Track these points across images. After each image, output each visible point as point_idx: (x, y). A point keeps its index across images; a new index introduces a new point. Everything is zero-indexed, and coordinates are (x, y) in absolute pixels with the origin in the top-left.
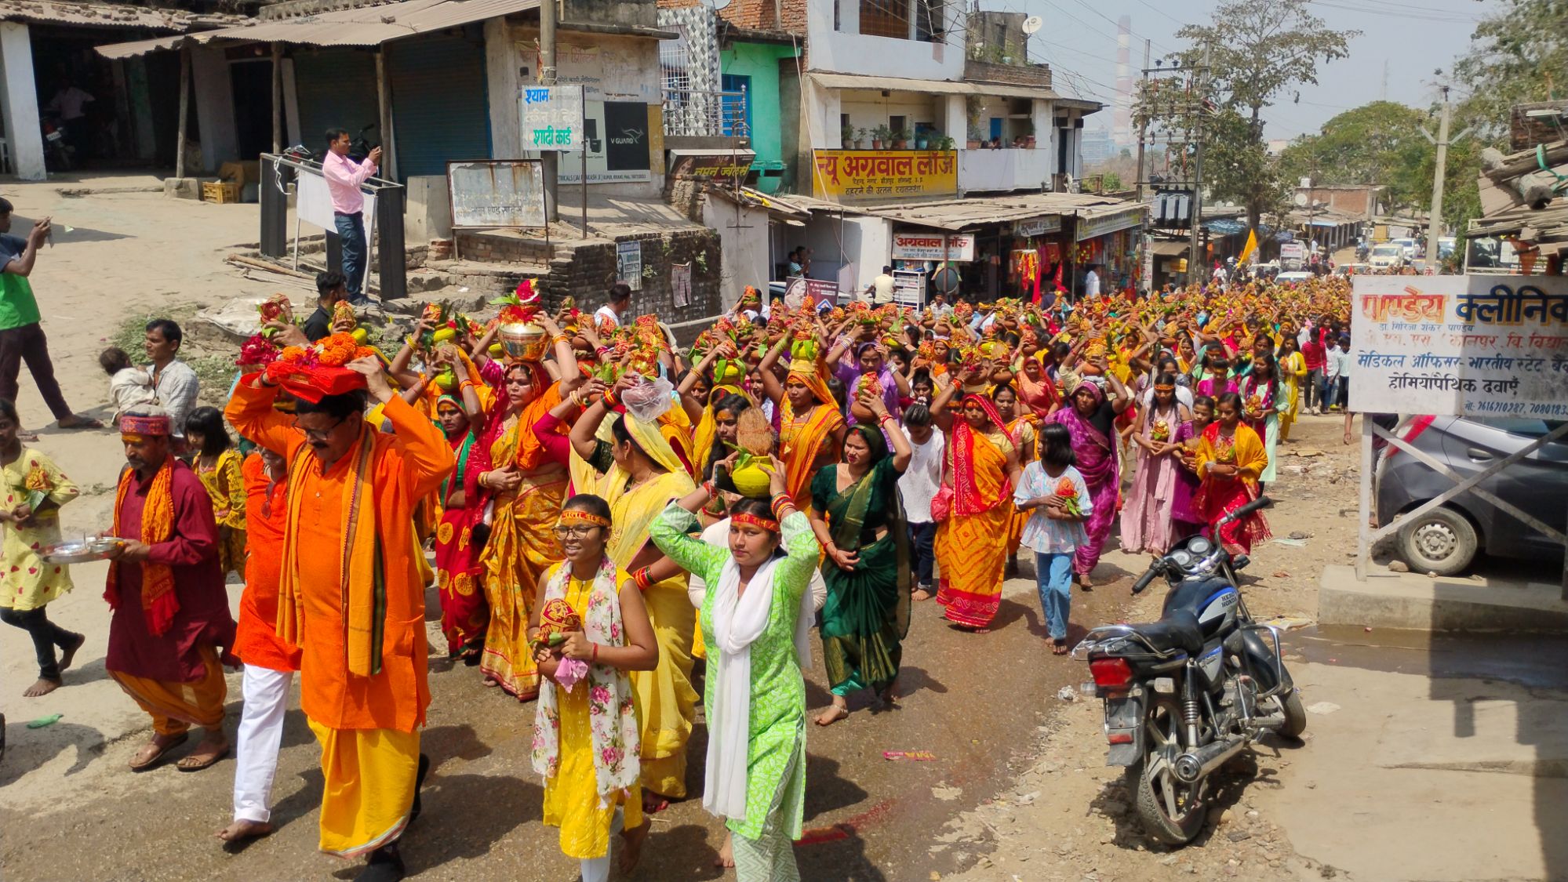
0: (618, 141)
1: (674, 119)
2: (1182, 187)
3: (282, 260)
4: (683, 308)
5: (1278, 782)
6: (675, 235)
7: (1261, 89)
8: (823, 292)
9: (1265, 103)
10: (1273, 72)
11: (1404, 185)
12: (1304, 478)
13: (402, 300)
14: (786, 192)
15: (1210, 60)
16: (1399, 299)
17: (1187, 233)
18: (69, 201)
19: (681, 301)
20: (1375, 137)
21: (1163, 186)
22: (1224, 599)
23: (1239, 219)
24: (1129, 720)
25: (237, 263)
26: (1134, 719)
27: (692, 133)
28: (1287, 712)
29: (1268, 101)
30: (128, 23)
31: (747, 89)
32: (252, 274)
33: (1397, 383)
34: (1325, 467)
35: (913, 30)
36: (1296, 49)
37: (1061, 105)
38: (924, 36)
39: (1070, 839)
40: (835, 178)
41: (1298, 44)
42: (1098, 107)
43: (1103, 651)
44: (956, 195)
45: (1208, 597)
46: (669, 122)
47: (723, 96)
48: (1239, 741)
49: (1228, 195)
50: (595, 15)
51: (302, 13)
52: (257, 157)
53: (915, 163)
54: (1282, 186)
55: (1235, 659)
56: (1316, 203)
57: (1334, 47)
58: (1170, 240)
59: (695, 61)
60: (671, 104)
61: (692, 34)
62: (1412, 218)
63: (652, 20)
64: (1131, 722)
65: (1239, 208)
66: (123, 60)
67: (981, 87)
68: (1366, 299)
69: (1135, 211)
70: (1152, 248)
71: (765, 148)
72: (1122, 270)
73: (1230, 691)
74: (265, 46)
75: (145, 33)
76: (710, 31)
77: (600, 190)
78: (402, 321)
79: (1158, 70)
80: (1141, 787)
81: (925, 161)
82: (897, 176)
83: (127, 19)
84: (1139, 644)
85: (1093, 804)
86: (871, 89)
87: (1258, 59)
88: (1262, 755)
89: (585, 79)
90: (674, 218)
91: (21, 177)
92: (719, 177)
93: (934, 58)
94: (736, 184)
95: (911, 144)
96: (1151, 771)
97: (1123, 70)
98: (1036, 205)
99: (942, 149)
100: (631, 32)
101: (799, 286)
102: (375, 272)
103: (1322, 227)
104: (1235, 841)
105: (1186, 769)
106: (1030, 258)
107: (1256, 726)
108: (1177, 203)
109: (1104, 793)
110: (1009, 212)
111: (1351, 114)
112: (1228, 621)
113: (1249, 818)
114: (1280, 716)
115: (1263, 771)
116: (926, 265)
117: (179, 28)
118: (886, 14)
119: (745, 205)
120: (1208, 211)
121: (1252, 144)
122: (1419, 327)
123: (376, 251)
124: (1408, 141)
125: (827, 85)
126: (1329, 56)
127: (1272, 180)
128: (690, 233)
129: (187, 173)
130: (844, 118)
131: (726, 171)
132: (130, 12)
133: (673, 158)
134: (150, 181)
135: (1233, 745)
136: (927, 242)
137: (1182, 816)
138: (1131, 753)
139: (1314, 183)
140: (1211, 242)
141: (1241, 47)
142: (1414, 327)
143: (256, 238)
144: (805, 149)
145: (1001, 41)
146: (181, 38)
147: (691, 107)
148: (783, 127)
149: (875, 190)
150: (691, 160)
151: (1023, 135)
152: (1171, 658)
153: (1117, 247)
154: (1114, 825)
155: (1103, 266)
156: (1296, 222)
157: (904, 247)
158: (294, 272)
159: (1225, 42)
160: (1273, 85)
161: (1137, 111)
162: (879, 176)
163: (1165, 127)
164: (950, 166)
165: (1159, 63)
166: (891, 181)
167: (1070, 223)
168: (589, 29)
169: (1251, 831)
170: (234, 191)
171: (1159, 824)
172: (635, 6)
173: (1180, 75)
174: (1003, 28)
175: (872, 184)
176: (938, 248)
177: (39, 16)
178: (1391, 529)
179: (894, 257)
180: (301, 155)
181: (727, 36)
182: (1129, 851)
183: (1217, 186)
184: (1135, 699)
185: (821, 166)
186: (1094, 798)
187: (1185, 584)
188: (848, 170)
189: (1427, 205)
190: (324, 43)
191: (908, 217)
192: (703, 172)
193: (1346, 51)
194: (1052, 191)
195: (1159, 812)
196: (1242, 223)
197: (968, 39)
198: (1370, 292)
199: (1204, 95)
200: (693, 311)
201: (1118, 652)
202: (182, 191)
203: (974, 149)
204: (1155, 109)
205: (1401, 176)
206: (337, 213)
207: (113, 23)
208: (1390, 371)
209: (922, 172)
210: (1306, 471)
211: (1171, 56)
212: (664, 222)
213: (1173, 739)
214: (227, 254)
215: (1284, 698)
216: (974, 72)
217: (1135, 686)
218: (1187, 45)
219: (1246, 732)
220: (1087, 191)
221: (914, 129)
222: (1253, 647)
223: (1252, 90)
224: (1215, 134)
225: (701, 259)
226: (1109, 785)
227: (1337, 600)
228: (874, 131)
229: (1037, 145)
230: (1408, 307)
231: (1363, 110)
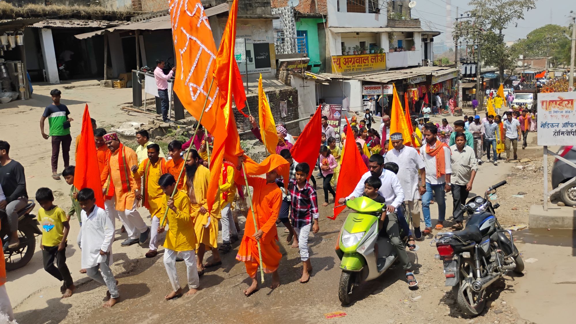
0: (259, 58)
1: (279, 48)
2: (473, 62)
3: (141, 108)
4: (284, 117)
5: (514, 290)
6: (281, 91)
7: (502, 23)
8: (336, 109)
9: (504, 28)
10: (507, 16)
11: (560, 56)
12: (524, 171)
13: (183, 120)
14: (322, 72)
15: (482, 13)
16: (556, 101)
17: (475, 79)
18: (67, 91)
19: (284, 115)
20: (548, 38)
21: (465, 62)
22: (489, 220)
23: (496, 72)
24: (453, 268)
25: (125, 110)
26: (455, 268)
27: (286, 53)
28: (516, 263)
29: (505, 27)
30: (85, 26)
31: (306, 35)
32: (130, 113)
33: (556, 134)
34: (532, 166)
35: (367, 10)
36: (515, 7)
37: (424, 33)
38: (371, 12)
39: (432, 314)
40: (340, 66)
41: (516, 4)
42: (439, 33)
43: (442, 243)
44: (386, 70)
45: (483, 220)
46: (277, 49)
47: (297, 39)
48: (497, 275)
49: (491, 64)
50: (249, 12)
51: (146, 19)
52: (131, 71)
53: (370, 59)
54: (512, 59)
55: (496, 243)
56: (526, 64)
57: (530, 5)
58: (469, 82)
59: (286, 26)
60: (278, 43)
61: (285, 16)
62: (564, 68)
63: (270, 12)
64: (454, 269)
65: (496, 68)
66: (84, 39)
67: (393, 29)
68: (543, 102)
69: (455, 72)
70: (462, 85)
71: (314, 57)
72: (450, 94)
73: (493, 256)
74: (133, 31)
75: (92, 29)
76: (291, 15)
77: (253, 76)
78: (183, 128)
79: (462, 18)
80: (459, 294)
81: (374, 58)
82: (363, 64)
83: (85, 25)
84: (456, 239)
85: (441, 300)
86: (352, 32)
87: (501, 11)
88: (507, 280)
89: (246, 36)
90: (280, 84)
91: (51, 83)
92: (297, 68)
93: (375, 19)
94: (303, 71)
95: (368, 52)
96: (462, 288)
97: (449, 19)
98: (416, 71)
99: (380, 53)
100: (262, 18)
101: (327, 107)
102: (173, 110)
103: (529, 74)
104: (497, 314)
105: (476, 287)
106: (415, 91)
107: (504, 269)
108: (471, 68)
109: (445, 296)
110: (406, 75)
111: (538, 30)
112: (491, 229)
113: (502, 305)
114: (514, 265)
115: (507, 286)
116: (375, 96)
117: (103, 27)
118: (357, 4)
119: (306, 78)
120: (483, 70)
121: (500, 44)
122: (564, 112)
123: (173, 103)
124: (561, 39)
125: (336, 32)
126: (528, 8)
127: (508, 57)
128: (286, 90)
129: (108, 78)
130: (343, 44)
131: (299, 66)
132: (86, 22)
133: (279, 62)
134: (96, 82)
135: (495, 277)
136: (375, 88)
137: (476, 304)
138: (454, 281)
139: (524, 57)
140: (485, 82)
141: (494, 7)
142: (562, 112)
143: (131, 100)
144: (328, 56)
145: (401, 11)
146: (104, 30)
147: (286, 44)
148: (320, 49)
149: (355, 70)
150: (286, 63)
151: (410, 46)
152: (469, 244)
153: (448, 85)
154: (449, 309)
155: (443, 93)
156: (518, 72)
157: (367, 90)
158: (145, 112)
159: (487, 6)
160: (507, 21)
161: (454, 34)
162: (356, 64)
163: (465, 39)
164: (383, 59)
165: (462, 15)
166: (361, 66)
167: (429, 77)
168: (247, 17)
169: (503, 310)
170: (124, 84)
171: (467, 308)
172: (263, 8)
173: (471, 19)
174: (401, 6)
175: (354, 68)
176: (379, 90)
177: (55, 26)
178: (557, 190)
179: (363, 94)
180: (147, 70)
181: (298, 16)
182: (456, 318)
183: (487, 60)
184: (455, 260)
185: (334, 62)
186: (441, 298)
187: (474, 215)
188: (345, 63)
189: (569, 63)
190: (153, 29)
191: (368, 79)
192: (290, 67)
193: (535, 6)
194: (422, 66)
195: (467, 303)
196: (497, 74)
197: (388, 11)
198: (544, 99)
199: (480, 26)
200: (288, 118)
201: (448, 243)
202: (106, 85)
203: (392, 52)
204: (461, 33)
205: (559, 53)
206: (159, 90)
207: (80, 26)
208: (553, 129)
209: (372, 62)
210: (524, 168)
211: (466, 12)
212: (276, 86)
213: (471, 275)
214: (121, 107)
215: (515, 258)
216: (391, 23)
217: (455, 255)
218: (473, 8)
219: (500, 271)
220: (436, 65)
221: (369, 46)
222: (502, 238)
223: (499, 23)
224: (485, 41)
225: (290, 99)
226: (447, 293)
227: (536, 218)
228: (354, 48)
229: (416, 49)
230: (559, 105)
231: (543, 28)
